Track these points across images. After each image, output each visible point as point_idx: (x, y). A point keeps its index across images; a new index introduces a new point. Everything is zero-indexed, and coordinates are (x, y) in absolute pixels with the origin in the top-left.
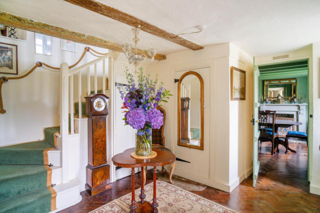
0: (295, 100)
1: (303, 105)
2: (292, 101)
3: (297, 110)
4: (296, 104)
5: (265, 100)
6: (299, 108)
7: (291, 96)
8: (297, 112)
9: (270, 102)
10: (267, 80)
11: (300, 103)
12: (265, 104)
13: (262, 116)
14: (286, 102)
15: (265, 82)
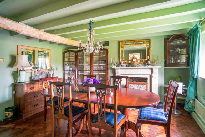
0: (149, 62)
1: (156, 69)
2: (146, 63)
3: (151, 74)
4: (149, 67)
5: (121, 63)
6: (152, 72)
7: (145, 59)
8: (151, 76)
9: (125, 65)
10: (122, 41)
11: (153, 66)
12: (120, 67)
13: (117, 80)
14: (141, 65)
15: (121, 43)
